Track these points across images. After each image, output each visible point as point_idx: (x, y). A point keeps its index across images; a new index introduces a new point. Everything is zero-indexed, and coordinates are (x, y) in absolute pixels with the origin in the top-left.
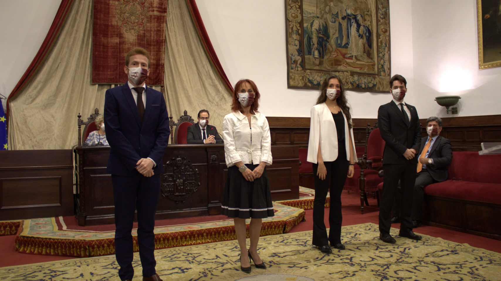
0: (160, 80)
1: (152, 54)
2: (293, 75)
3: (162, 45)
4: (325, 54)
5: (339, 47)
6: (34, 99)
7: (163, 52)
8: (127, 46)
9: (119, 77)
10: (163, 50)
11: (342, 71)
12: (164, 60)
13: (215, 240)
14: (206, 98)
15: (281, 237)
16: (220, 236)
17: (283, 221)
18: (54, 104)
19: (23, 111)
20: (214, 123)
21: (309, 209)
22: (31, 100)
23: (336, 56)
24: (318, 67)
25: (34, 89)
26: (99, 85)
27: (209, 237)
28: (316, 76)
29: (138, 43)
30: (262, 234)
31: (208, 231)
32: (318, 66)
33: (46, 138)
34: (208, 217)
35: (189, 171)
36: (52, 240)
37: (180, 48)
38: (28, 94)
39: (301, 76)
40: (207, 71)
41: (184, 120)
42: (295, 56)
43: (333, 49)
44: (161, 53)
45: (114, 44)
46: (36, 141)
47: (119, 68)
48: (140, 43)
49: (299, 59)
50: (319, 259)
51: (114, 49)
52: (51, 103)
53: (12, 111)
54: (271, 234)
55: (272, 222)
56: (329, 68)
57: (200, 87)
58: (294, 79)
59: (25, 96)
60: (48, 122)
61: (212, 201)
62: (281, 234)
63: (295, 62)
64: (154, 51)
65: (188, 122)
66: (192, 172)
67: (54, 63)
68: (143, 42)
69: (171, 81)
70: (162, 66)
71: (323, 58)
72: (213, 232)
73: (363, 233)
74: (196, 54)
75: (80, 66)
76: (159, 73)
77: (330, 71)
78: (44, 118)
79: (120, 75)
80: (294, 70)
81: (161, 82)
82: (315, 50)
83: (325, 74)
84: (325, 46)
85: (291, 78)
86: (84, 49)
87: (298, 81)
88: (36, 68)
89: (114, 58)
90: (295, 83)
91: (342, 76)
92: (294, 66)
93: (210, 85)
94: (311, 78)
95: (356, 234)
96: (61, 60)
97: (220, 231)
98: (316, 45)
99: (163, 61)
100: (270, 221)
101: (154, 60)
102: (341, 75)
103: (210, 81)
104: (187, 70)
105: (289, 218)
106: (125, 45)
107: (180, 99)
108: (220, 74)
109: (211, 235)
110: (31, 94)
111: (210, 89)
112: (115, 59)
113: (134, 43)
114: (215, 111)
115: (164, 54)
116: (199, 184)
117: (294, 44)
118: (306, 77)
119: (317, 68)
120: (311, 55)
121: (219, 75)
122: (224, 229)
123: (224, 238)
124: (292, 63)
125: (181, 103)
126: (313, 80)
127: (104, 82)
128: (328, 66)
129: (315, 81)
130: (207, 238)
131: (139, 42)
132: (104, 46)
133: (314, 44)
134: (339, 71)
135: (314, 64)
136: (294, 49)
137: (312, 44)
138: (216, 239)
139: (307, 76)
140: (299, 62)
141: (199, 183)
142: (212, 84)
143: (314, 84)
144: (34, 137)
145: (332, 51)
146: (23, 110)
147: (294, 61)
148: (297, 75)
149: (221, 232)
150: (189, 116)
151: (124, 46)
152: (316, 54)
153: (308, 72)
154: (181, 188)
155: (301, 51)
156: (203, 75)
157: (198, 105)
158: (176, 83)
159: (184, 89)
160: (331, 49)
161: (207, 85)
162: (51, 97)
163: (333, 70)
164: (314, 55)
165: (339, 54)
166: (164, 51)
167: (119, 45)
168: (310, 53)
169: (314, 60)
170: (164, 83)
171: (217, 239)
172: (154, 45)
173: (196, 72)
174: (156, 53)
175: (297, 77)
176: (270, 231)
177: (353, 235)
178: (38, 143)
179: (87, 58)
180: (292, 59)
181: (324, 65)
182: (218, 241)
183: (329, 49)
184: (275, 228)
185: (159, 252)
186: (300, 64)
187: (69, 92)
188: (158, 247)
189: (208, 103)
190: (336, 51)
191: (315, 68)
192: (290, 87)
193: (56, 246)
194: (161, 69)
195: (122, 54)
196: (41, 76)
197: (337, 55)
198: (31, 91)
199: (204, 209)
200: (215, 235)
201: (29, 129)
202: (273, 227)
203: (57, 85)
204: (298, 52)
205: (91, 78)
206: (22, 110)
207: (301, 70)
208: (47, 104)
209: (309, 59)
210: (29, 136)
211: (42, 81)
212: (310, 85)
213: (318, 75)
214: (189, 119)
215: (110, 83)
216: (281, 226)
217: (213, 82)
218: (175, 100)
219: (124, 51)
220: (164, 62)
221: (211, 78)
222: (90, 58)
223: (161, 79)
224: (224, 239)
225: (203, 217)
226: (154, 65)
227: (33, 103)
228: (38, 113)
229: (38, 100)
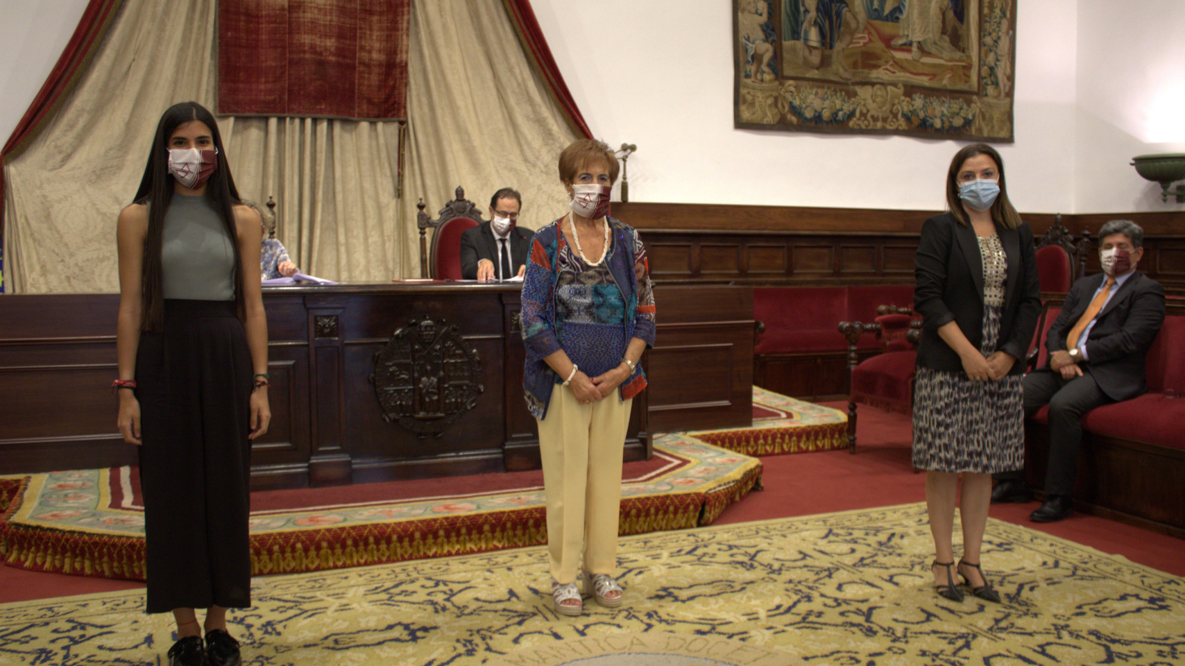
0: (396, 106)
1: (374, 37)
2: (749, 93)
3: (403, 12)
4: (836, 35)
5: (875, 19)
6: (68, 157)
7: (405, 31)
8: (308, 15)
9: (289, 99)
10: (405, 25)
11: (882, 84)
12: (407, 52)
13: (515, 543)
14: (517, 152)
15: (692, 538)
16: (527, 531)
17: (698, 494)
18: (119, 168)
19: (40, 187)
20: (537, 218)
21: (778, 454)
22: (59, 158)
23: (868, 43)
24: (816, 72)
25: (66, 131)
26: (237, 118)
27: (498, 534)
28: (812, 97)
29: (337, 6)
30: (640, 527)
31: (495, 519)
32: (817, 68)
33: (101, 256)
34: (504, 476)
35: (454, 356)
36: (86, 538)
37: (449, 20)
38: (53, 144)
39: (771, 95)
40: (520, 80)
41: (455, 212)
42: (757, 42)
43: (858, 23)
44: (400, 33)
45: (275, 9)
46: (76, 265)
47: (289, 75)
48: (343, 7)
49: (767, 50)
50: (781, 610)
51: (275, 22)
52: (112, 167)
53: (13, 186)
54: (664, 527)
55: (667, 497)
56: (846, 75)
57: (501, 126)
58: (752, 104)
59: (45, 149)
60: (105, 214)
61: (516, 433)
62: (692, 527)
63: (757, 58)
64: (381, 29)
65: (467, 218)
66: (461, 356)
67: (117, 60)
68: (353, 5)
69: (426, 109)
70: (402, 67)
71: (831, 47)
72: (508, 520)
73: (911, 531)
74: (491, 37)
75: (187, 69)
76: (394, 87)
77: (850, 82)
78: (94, 205)
79: (290, 92)
80: (753, 79)
81: (399, 110)
82: (810, 25)
83: (835, 91)
84: (839, 15)
85: (745, 101)
86: (196, 24)
87: (763, 109)
88: (72, 73)
89: (275, 47)
90: (753, 114)
91: (882, 96)
92: (752, 68)
93: (528, 118)
94: (797, 102)
95: (893, 535)
96: (137, 52)
97: (528, 519)
98: (813, 14)
99: (404, 56)
100: (662, 494)
101: (380, 51)
102: (879, 93)
103: (529, 109)
104: (468, 79)
105: (715, 485)
106: (304, 12)
107: (449, 156)
108: (554, 89)
109: (503, 529)
110: (59, 143)
111: (529, 131)
112: (279, 50)
113: (328, 7)
114: (539, 188)
115: (408, 35)
116: (480, 390)
117: (754, 10)
118: (784, 97)
119: (815, 74)
120: (798, 39)
121: (553, 93)
122: (538, 515)
123: (539, 538)
124: (748, 62)
125: (451, 166)
126: (804, 106)
127: (250, 111)
128: (846, 70)
129: (809, 109)
130: (494, 538)
131: (341, 4)
132: (248, 15)
133: (807, 11)
134: (873, 84)
135: (807, 64)
136: (753, 23)
137: (802, 9)
138: (516, 540)
139: (788, 96)
140: (767, 57)
141: (482, 388)
142: (532, 117)
143: (806, 119)
144: (72, 255)
145: (856, 30)
146: (42, 183)
147: (753, 57)
148: (759, 94)
149: (531, 522)
150: (469, 202)
151: (301, 15)
152: (814, 35)
153: (790, 85)
154: (432, 401)
155: (773, 30)
156: (509, 91)
157: (497, 171)
158: (439, 112)
159: (460, 129)
160: (853, 25)
161: (520, 119)
162: (111, 149)
163: (857, 79)
164: (806, 40)
165: (875, 37)
166: (408, 29)
167: (289, 12)
168: (795, 35)
169: (807, 52)
170: (406, 113)
171: (520, 540)
172: (381, 13)
173: (491, 84)
174: (385, 33)
175: (760, 99)
176: (662, 520)
177: (883, 537)
178: (81, 269)
179: (204, 48)
180: (746, 50)
181: (834, 67)
182: (521, 544)
183: (848, 24)
184: (676, 512)
185: (362, 573)
186: (769, 65)
188: (362, 561)
189: (522, 167)
190: (866, 28)
191: (808, 75)
192: (740, 124)
193: (96, 554)
194: (398, 76)
195: (297, 37)
196: (85, 97)
197: (870, 40)
198: (59, 135)
199: (492, 454)
200: (514, 528)
201: (58, 232)
202: (671, 508)
203: (127, 120)
204: (764, 31)
205: (215, 100)
206: (38, 184)
207: (771, 81)
208: (102, 169)
209: (794, 50)
210: (56, 250)
211: (88, 109)
212: (794, 119)
213: (816, 94)
214: (468, 209)
215: (265, 115)
216: (692, 507)
217: (535, 112)
218: (436, 159)
219: (302, 28)
220: (407, 57)
221: (530, 101)
222: (213, 48)
223: (399, 104)
224: (537, 541)
225: (488, 477)
226: (380, 65)
227: (66, 167)
228: (78, 191)
229: (80, 158)
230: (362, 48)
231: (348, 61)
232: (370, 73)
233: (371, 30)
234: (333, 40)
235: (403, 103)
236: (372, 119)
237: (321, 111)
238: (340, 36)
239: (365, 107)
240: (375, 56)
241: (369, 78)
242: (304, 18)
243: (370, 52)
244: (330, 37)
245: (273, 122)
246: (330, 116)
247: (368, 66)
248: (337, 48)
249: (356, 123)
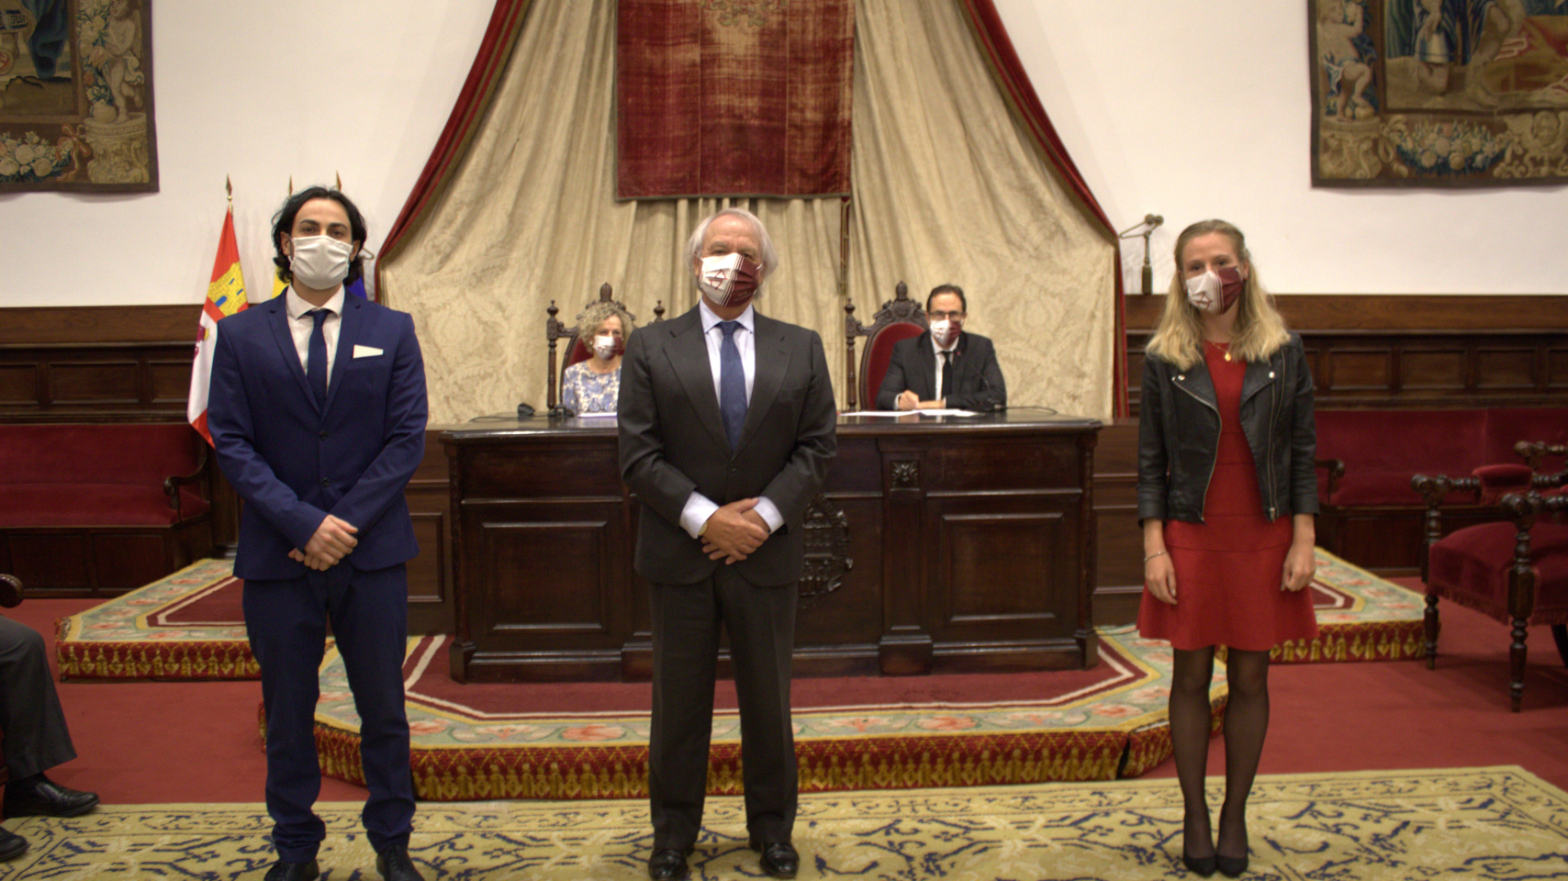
0: (838, 177)
1: (808, 92)
2: (1333, 136)
3: (844, 57)
4: (1473, 46)
5: (1539, 14)
6: (447, 257)
7: (847, 81)
8: (725, 70)
9: (702, 175)
10: (847, 74)
11: (1551, 110)
12: (850, 109)
13: (843, 784)
14: (997, 231)
15: (1096, 799)
16: (861, 769)
17: (1116, 734)
18: (503, 268)
19: (418, 294)
20: (1024, 318)
22: (437, 259)
23: (1525, 51)
24: (1439, 99)
25: (444, 227)
26: (641, 203)
27: (819, 770)
28: (1433, 136)
29: (762, 56)
30: (1028, 774)
31: (815, 750)
32: (1442, 94)
33: (482, 373)
34: (876, 681)
37: (906, 63)
38: (431, 243)
39: (1367, 138)
40: (999, 137)
41: (894, 315)
42: (1346, 63)
43: (1510, 22)
44: (842, 84)
45: (684, 66)
46: (456, 383)
47: (702, 146)
48: (768, 57)
49: (1362, 74)
51: (684, 82)
52: (494, 267)
53: (390, 294)
54: (1065, 776)
55: (1069, 734)
56: (1489, 101)
57: (976, 197)
58: (1338, 152)
59: (422, 250)
60: (486, 323)
61: (898, 624)
62: (1107, 779)
63: (1345, 86)
64: (816, 81)
65: (910, 323)
66: (820, 520)
67: (498, 142)
68: (781, 54)
69: (877, 180)
70: (844, 128)
71: (1465, 62)
72: (833, 753)
73: (1441, 822)
74: (959, 81)
75: (582, 147)
76: (834, 154)
77: (1495, 111)
78: (475, 312)
79: (704, 167)
80: (1339, 116)
81: (841, 183)
82: (1431, 32)
83: (1471, 126)
84: (1477, 13)
85: (1327, 148)
86: (592, 90)
87: (1355, 154)
88: (448, 162)
89: (684, 113)
90: (1341, 165)
91: (1550, 128)
92: (1339, 101)
93: (1010, 186)
94: (1408, 145)
95: (1405, 824)
96: (521, 130)
97: (861, 754)
98: (1435, 16)
99: (847, 114)
100: (1062, 730)
101: (815, 109)
102: (1544, 123)
103: (1012, 173)
104: (931, 138)
105: (1151, 720)
106: (719, 67)
107: (906, 239)
108: (1045, 146)
109: (827, 764)
110: (437, 242)
111: (1013, 203)
112: (689, 116)
113: (749, 58)
114: (1028, 278)
115: (851, 87)
116: (846, 565)
117: (1340, 19)
118: (1389, 140)
119: (1438, 102)
120: (1411, 53)
121: (1043, 151)
122: (876, 749)
123: (877, 779)
124: (1332, 92)
125: (909, 253)
126: (1420, 150)
127: (654, 193)
128: (1488, 94)
129: (1427, 154)
130: (813, 775)
131: (766, 53)
132: (652, 74)
133: (1424, 12)
134: (1534, 111)
135: (1426, 90)
136: (1339, 37)
137: (1417, 10)
138: (845, 780)
139: (1395, 138)
140: (1359, 87)
141: (850, 562)
142: (1016, 183)
143: (1423, 169)
144: (450, 372)
145: (1507, 33)
146: (419, 290)
147: (1339, 85)
148: (1349, 137)
149: (866, 757)
150: (913, 301)
151: (716, 70)
152: (1436, 48)
153: (1397, 122)
155: (1371, 44)
156: (984, 152)
157: (971, 257)
158: (892, 183)
159: (922, 205)
160: (1502, 25)
161: (1000, 188)
162: (492, 246)
163: (1507, 105)
164: (1424, 54)
165: (1539, 40)
166: (851, 79)
167: (702, 69)
168: (1406, 47)
169: (1425, 72)
170: (850, 186)
171: (850, 781)
172: (817, 61)
173: (961, 143)
174: (823, 86)
175: (1351, 144)
176: (1062, 766)
177: (1386, 827)
178: (461, 388)
179: (601, 118)
180: (1329, 76)
181: (1469, 91)
182: (851, 786)
183: (1493, 25)
184: (1082, 756)
185: (626, 809)
186: (1364, 94)
187: (548, 230)
188: (635, 792)
189: (1004, 250)
190: (1523, 29)
191: (1427, 105)
192: (1320, 180)
194: (839, 139)
195: (711, 98)
196: (464, 187)
197: (1530, 47)
198: (437, 233)
199: (869, 650)
200: (842, 763)
201: (436, 345)
202: (1075, 751)
203: (510, 211)
204: (1356, 46)
205: (614, 182)
206: (415, 289)
207: (1367, 117)
208: (483, 271)
209: (1404, 70)
210: (435, 366)
211: (467, 200)
212: (1404, 170)
213: (1440, 131)
214: (912, 311)
215: (673, 196)
216: (1106, 752)
217: (1019, 177)
218: (890, 244)
219: (717, 87)
220: (851, 115)
221: (1013, 162)
222: (612, 117)
223: (841, 174)
224: (875, 783)
226: (816, 126)
227: (446, 269)
228: (458, 297)
229: (459, 258)
230: (793, 107)
231: (775, 124)
232: (803, 138)
233: (804, 83)
234: (756, 99)
235: (846, 173)
236: (806, 196)
237: (741, 189)
238: (766, 93)
239: (797, 181)
240: (809, 115)
241: (803, 145)
242: (719, 74)
243: (802, 111)
244: (753, 95)
245: (683, 205)
246: (753, 195)
247: (800, 128)
248: (761, 109)
249: (786, 201)
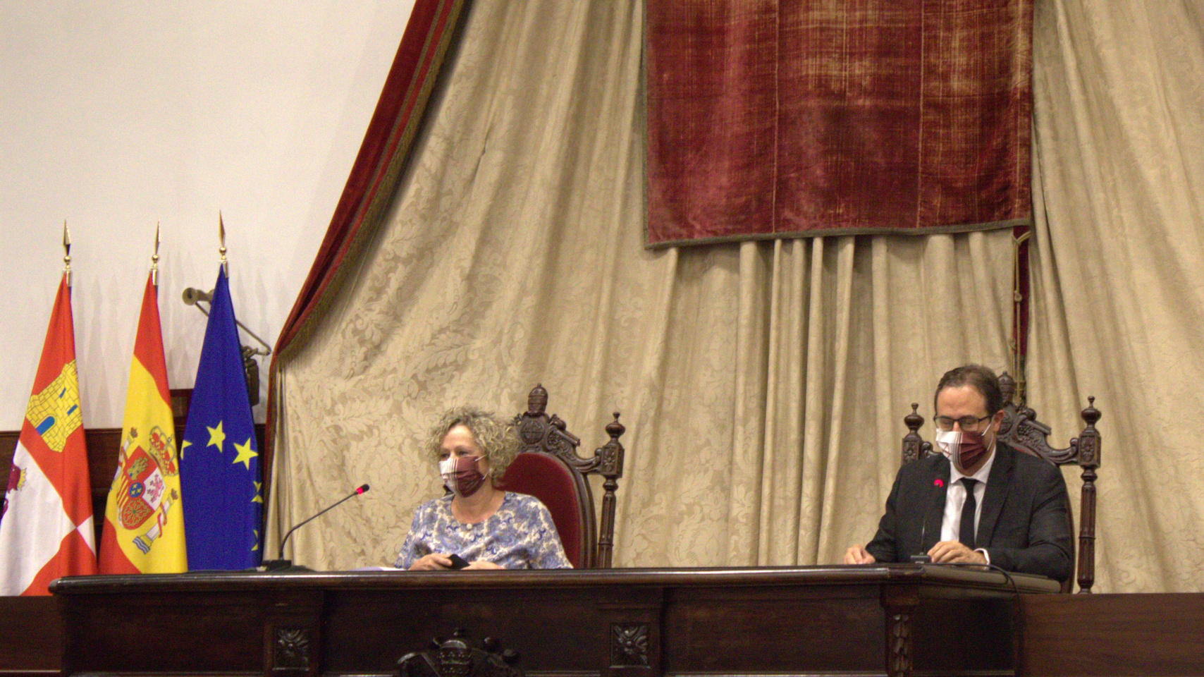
0: (1010, 192)
1: (956, 44)
6: (376, 349)
9: (778, 200)
12: (1029, 68)
18: (460, 367)
19: (331, 412)
22: (360, 352)
26: (682, 252)
38: (352, 326)
47: (780, 147)
52: (445, 365)
53: (291, 411)
59: (339, 336)
64: (969, 24)
67: (448, 156)
69: (1080, 193)
70: (1019, 102)
76: (1004, 152)
79: (782, 185)
81: (1015, 202)
89: (752, 93)
96: (488, 135)
99: (1023, 78)
101: (967, 73)
106: (808, 10)
110: (360, 325)
112: (759, 98)
132: (701, 29)
144: (376, 541)
146: (334, 404)
162: (442, 331)
167: (781, 15)
170: (1029, 205)
174: (980, 31)
187: (530, 301)
195: (795, 64)
203: (468, 271)
205: (641, 216)
206: (329, 403)
208: (428, 371)
210: (353, 532)
211: (403, 255)
215: (730, 237)
219: (803, 46)
222: (639, 105)
223: (1015, 187)
226: (969, 103)
227: (374, 370)
228: (390, 415)
229: (395, 350)
230: (931, 71)
231: (898, 104)
232: (947, 126)
233: (949, 28)
234: (867, 63)
235: (1018, 180)
236: (954, 229)
237: (837, 220)
238: (884, 51)
239: (937, 201)
240: (956, 84)
241: (948, 136)
242: (807, 22)
243: (945, 77)
244: (862, 56)
245: (748, 251)
246: (861, 230)
247: (941, 108)
248: (876, 79)
249: (922, 238)
